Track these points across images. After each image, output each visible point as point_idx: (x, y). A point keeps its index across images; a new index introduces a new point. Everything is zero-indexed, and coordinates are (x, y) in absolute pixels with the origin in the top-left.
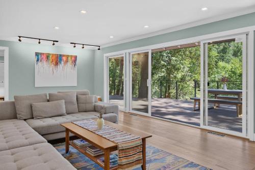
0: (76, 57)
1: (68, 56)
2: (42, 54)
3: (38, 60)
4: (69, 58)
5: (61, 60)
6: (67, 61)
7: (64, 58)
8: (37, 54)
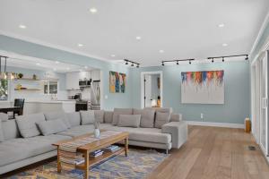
0: (222, 72)
1: (212, 72)
2: (186, 73)
3: (183, 79)
4: (215, 74)
5: (205, 76)
6: (212, 77)
7: (209, 75)
8: (183, 74)
